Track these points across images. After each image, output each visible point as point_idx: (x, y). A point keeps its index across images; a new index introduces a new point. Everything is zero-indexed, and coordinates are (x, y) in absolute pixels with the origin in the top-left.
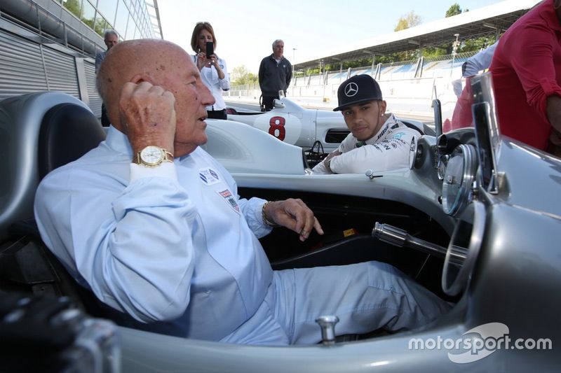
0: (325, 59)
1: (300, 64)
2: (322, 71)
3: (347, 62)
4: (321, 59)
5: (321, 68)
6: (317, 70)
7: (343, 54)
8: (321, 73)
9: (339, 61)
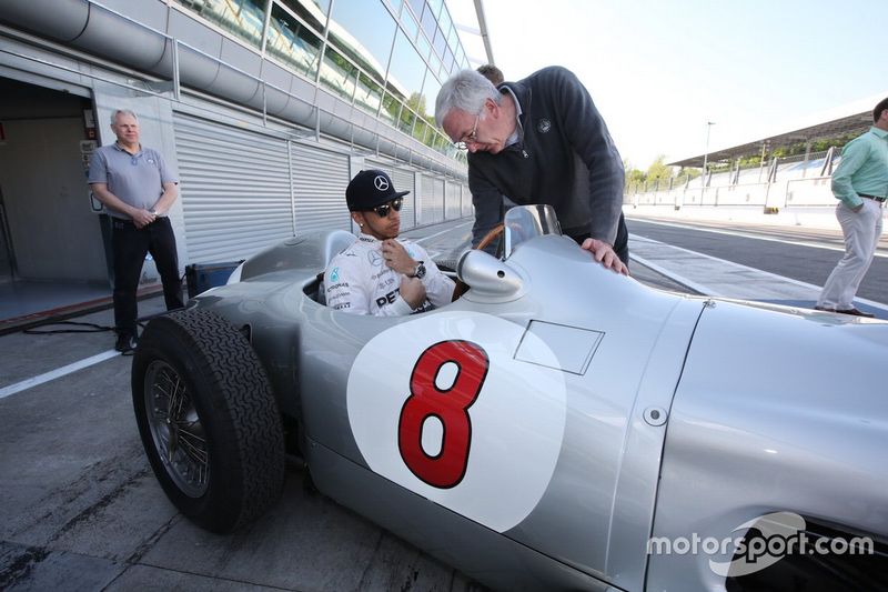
0: (773, 139)
1: (723, 152)
2: (766, 159)
3: (822, 140)
4: (765, 140)
5: (764, 155)
6: (756, 159)
7: (814, 128)
8: (763, 163)
9: (805, 141)
